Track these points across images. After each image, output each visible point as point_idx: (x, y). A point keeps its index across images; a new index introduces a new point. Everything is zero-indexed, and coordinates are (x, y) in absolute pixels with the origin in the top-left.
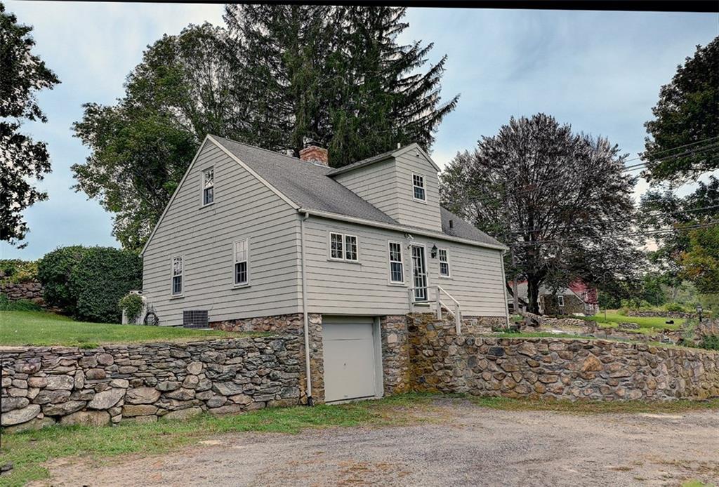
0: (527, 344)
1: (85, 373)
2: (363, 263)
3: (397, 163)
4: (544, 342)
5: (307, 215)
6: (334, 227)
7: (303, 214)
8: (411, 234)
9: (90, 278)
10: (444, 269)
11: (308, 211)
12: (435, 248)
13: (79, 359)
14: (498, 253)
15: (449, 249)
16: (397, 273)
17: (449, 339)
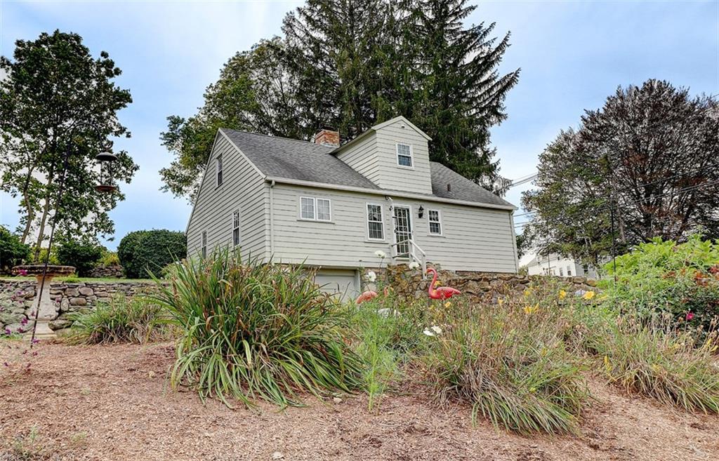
0: (471, 283)
1: (69, 300)
2: (336, 222)
3: (377, 135)
4: (486, 280)
5: (273, 183)
6: (305, 193)
7: (270, 182)
8: (390, 196)
9: (148, 254)
10: (435, 228)
11: (274, 179)
12: (421, 209)
13: (64, 290)
14: (508, 213)
15: (440, 210)
16: (376, 230)
17: (415, 285)
